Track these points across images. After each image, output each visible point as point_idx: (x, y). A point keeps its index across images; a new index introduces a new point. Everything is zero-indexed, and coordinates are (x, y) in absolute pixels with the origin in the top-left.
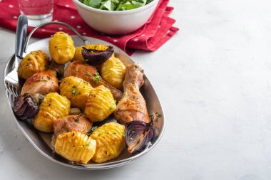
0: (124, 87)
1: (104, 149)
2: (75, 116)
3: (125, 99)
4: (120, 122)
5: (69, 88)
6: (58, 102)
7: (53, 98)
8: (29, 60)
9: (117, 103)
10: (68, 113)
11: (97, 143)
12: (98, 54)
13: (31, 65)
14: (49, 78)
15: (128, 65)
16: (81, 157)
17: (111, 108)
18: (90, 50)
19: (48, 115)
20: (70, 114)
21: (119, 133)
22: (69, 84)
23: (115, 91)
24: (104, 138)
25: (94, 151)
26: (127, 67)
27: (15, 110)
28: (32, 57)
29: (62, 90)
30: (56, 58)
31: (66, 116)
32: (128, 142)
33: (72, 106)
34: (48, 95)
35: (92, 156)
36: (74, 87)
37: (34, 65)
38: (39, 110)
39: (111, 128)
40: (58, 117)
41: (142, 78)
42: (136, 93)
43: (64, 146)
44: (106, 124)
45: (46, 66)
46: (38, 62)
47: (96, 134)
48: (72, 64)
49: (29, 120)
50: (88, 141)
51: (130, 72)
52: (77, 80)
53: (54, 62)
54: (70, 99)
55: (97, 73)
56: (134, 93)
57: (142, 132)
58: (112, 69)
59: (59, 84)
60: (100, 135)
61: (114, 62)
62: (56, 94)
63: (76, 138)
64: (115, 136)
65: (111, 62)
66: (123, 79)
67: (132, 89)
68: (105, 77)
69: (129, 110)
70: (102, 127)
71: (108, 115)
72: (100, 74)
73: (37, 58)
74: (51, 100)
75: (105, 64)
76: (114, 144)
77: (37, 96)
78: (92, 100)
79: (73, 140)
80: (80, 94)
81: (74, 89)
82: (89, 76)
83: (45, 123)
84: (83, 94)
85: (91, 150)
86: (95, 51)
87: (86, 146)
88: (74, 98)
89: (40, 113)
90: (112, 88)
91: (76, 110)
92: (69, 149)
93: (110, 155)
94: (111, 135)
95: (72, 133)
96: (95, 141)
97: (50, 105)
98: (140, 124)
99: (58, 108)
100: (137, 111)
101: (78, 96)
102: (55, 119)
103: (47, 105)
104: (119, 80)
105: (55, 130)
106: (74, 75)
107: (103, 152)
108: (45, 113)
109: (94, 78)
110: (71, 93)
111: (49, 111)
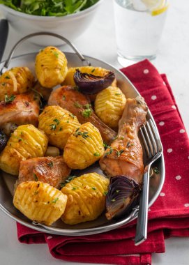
0: (120, 127)
1: (77, 208)
2: (50, 159)
3: (115, 145)
4: (106, 174)
5: (50, 120)
6: (30, 137)
7: (25, 132)
8: (7, 78)
9: (105, 148)
10: (42, 153)
11: (69, 200)
12: (94, 80)
13: (8, 85)
14: (28, 105)
15: (130, 99)
16: (43, 216)
17: (95, 155)
18: (84, 75)
19: (15, 153)
20: (46, 155)
21: (100, 189)
22: (50, 116)
23: (108, 131)
24: (79, 193)
25: (62, 211)
26: (127, 102)
28: (12, 74)
29: (40, 123)
30: (42, 80)
31: (38, 155)
32: (107, 204)
33: (50, 144)
34: (20, 127)
35: (59, 217)
36: (55, 120)
37: (12, 85)
38: (5, 145)
39: (90, 182)
40: (29, 158)
41: (144, 117)
42: (132, 138)
43: (25, 196)
44: (86, 175)
45: (28, 88)
46: (18, 82)
47: (69, 187)
48: (61, 88)
50: (56, 197)
51: (130, 110)
52: (62, 113)
53: (40, 84)
54: (48, 135)
55: (88, 105)
56: (129, 137)
57: (130, 194)
58: (108, 102)
59: (40, 112)
60: (74, 189)
61: (112, 92)
62: (32, 127)
63: (41, 191)
64: (95, 194)
65: (109, 93)
66: (121, 117)
67: (127, 132)
68: (98, 110)
69: (119, 160)
70: (79, 178)
71: (91, 162)
72: (93, 107)
73: (17, 77)
74: (23, 135)
75: (101, 93)
76: (90, 203)
77: (8, 126)
78: (73, 141)
79: (37, 193)
80: (61, 129)
81: (55, 123)
82: (78, 107)
83: (10, 164)
84: (65, 131)
85: (58, 209)
86: (92, 76)
87: (51, 204)
88: (53, 134)
89: (6, 150)
90: (104, 127)
91: (54, 151)
92: (29, 205)
93: (84, 217)
94: (89, 191)
95: (38, 183)
96: (66, 196)
97: (20, 141)
98: (128, 182)
99: (29, 146)
100: (129, 163)
101: (59, 133)
102: (24, 159)
103: (16, 140)
104: (115, 117)
105: (20, 175)
106: (60, 104)
107: (76, 212)
108: (12, 150)
109: (84, 112)
110: (49, 128)
111: (16, 149)
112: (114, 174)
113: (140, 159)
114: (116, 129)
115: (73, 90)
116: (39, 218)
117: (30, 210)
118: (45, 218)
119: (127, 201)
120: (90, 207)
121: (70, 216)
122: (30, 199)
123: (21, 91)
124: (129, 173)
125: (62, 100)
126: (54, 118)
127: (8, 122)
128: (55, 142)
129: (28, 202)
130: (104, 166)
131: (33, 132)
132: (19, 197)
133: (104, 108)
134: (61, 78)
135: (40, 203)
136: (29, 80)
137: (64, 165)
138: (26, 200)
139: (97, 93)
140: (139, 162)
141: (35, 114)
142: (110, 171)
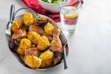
0: (53, 36)
1: (44, 62)
2: (33, 48)
3: (53, 41)
4: (51, 51)
5: (31, 36)
6: (26, 42)
7: (24, 41)
8: (15, 24)
9: (50, 43)
12: (43, 22)
14: (23, 32)
15: (55, 27)
17: (47, 45)
18: (39, 20)
20: (31, 47)
21: (51, 56)
23: (49, 37)
24: (45, 58)
25: (41, 64)
27: (10, 46)
29: (28, 37)
30: (26, 23)
31: (29, 48)
32: (54, 60)
33: (32, 44)
34: (22, 39)
35: (40, 66)
36: (33, 36)
37: (17, 26)
38: (19, 46)
39: (48, 54)
40: (27, 49)
41: (60, 32)
42: (58, 39)
43: (29, 61)
44: (46, 52)
45: (22, 26)
46: (19, 25)
47: (41, 56)
48: (32, 26)
49: (15, 50)
50: (38, 60)
51: (56, 30)
52: (35, 33)
53: (25, 25)
54: (31, 41)
55: (42, 30)
57: (60, 56)
58: (48, 28)
60: (43, 57)
62: (26, 39)
63: (34, 58)
64: (49, 57)
65: (48, 26)
66: (53, 33)
67: (56, 37)
68: (45, 31)
69: (55, 46)
70: (44, 53)
71: (46, 48)
72: (44, 30)
73: (18, 23)
74: (24, 42)
75: (46, 26)
76: (48, 60)
77: (18, 40)
78: (40, 42)
79: (32, 59)
80: (35, 39)
81: (33, 37)
82: (39, 31)
83: (21, 51)
84: (36, 39)
85: (39, 63)
86: (42, 21)
87: (37, 62)
88: (33, 40)
89: (19, 47)
90: (48, 36)
91: (34, 46)
92: (31, 63)
93: (47, 65)
94: (48, 57)
95: (32, 56)
96: (41, 59)
97: (23, 44)
98: (59, 52)
99: (26, 45)
100: (58, 47)
101: (35, 40)
102: (25, 49)
103: (22, 44)
104: (51, 33)
105: (25, 54)
106: (33, 31)
107: (44, 64)
108: (21, 47)
109: (41, 32)
110: (32, 39)
111: (23, 46)
112: (54, 51)
113: (61, 45)
114: (52, 37)
115: (37, 26)
116: (34, 67)
117: (31, 65)
118: (36, 66)
119: (59, 58)
120: (48, 62)
121: (43, 65)
122: (30, 61)
123: (20, 28)
124: (59, 50)
125: (34, 29)
126: (32, 35)
127: (18, 38)
128: (34, 43)
129: (30, 62)
130: (50, 49)
131: (27, 40)
132: (27, 61)
133: (47, 30)
134: (32, 22)
135: (34, 62)
136: (22, 24)
137: (38, 50)
138: (29, 62)
139: (44, 26)
140: (61, 46)
141: (26, 34)
142: (53, 50)
